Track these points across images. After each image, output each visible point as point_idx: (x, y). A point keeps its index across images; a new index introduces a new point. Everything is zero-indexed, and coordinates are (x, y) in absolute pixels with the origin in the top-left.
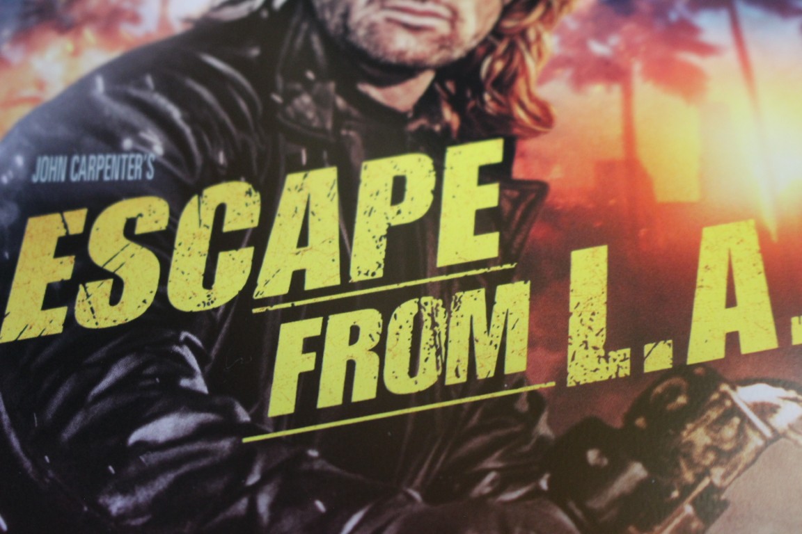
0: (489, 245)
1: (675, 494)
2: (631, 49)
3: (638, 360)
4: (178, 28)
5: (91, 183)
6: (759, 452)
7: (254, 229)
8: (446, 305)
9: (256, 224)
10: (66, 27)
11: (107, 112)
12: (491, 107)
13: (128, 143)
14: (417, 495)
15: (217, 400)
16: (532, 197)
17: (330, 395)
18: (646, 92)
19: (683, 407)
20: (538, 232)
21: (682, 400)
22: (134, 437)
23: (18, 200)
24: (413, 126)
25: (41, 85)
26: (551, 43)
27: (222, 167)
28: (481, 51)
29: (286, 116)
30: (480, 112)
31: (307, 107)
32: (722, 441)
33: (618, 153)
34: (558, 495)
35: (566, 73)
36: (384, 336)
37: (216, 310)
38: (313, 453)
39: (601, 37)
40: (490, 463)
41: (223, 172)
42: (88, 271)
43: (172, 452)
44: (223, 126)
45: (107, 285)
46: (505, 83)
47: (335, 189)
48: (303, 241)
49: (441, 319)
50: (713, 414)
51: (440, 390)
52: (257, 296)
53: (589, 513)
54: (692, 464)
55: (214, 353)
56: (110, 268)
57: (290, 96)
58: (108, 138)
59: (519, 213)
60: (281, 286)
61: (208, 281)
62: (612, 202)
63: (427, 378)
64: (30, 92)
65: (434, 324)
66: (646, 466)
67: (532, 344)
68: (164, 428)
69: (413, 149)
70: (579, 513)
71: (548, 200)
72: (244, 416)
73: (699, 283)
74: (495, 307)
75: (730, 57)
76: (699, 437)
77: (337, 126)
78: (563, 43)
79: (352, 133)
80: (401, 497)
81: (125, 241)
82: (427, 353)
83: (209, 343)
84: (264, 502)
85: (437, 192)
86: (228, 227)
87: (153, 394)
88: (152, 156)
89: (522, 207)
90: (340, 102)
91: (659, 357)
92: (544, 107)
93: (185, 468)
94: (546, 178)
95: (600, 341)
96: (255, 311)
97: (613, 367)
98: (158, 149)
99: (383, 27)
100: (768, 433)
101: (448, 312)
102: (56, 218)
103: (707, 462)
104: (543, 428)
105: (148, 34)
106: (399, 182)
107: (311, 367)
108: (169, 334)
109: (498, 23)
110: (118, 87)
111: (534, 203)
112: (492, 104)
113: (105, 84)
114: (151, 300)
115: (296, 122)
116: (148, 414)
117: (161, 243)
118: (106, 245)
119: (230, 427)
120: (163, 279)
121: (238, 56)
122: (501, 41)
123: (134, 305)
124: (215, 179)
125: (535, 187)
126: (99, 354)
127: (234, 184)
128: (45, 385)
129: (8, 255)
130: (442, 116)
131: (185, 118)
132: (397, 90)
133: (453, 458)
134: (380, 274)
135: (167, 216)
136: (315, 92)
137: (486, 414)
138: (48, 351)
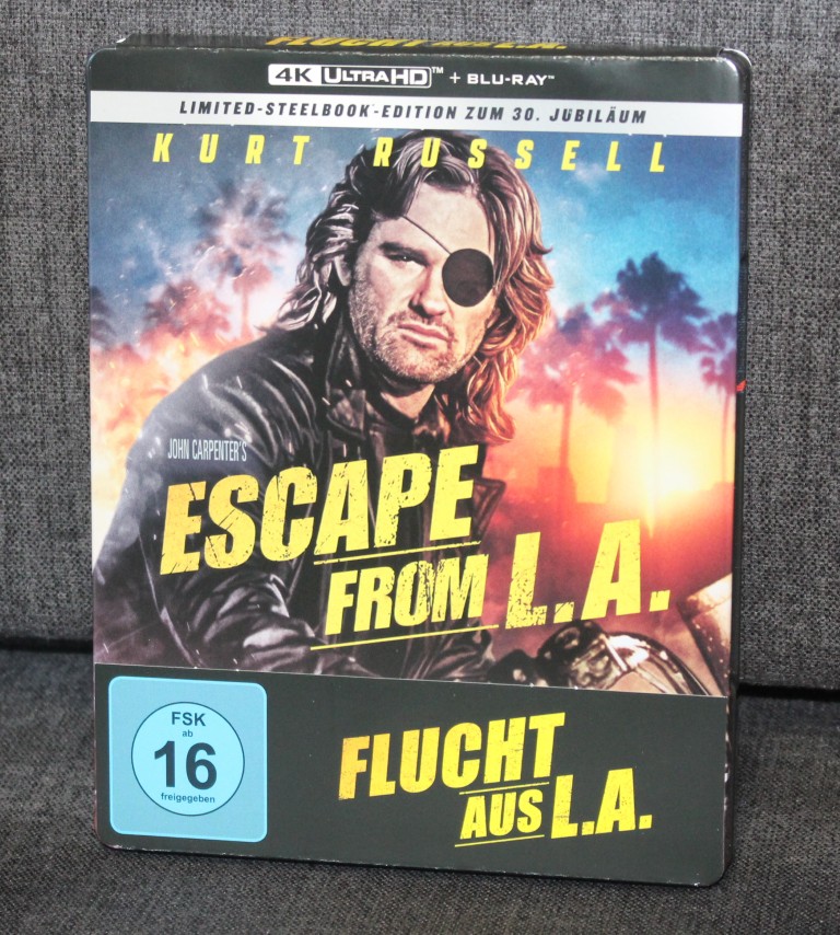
0: (463, 527)
2: (574, 374)
3: (551, 614)
4: (257, 336)
5: (206, 462)
6: (617, 679)
7: (314, 504)
8: (435, 568)
9: (314, 500)
10: (178, 331)
11: (212, 406)
12: (472, 418)
13: (228, 432)
15: (295, 622)
16: (494, 492)
17: (361, 624)
18: (580, 410)
19: (575, 647)
20: (496, 520)
21: (575, 643)
23: (161, 472)
24: (418, 431)
25: (166, 380)
26: (518, 365)
27: (291, 455)
28: (468, 369)
29: (333, 418)
30: (463, 422)
31: (347, 410)
32: (596, 671)
33: (555, 462)
35: (526, 393)
36: (395, 586)
37: (291, 561)
38: (352, 659)
39: (554, 363)
40: (457, 673)
41: (292, 459)
42: (210, 528)
43: (269, 653)
44: (290, 420)
45: (223, 537)
46: (482, 399)
48: (345, 516)
49: (431, 577)
50: (593, 654)
51: (428, 625)
55: (291, 590)
56: (224, 526)
57: (335, 400)
58: (215, 427)
59: (485, 504)
60: (332, 548)
61: (286, 541)
62: (547, 500)
63: (420, 617)
64: (158, 385)
65: (427, 580)
66: (548, 680)
67: (486, 599)
68: (264, 637)
69: (418, 451)
71: (505, 495)
72: (311, 633)
73: (596, 563)
74: (465, 572)
75: (645, 384)
76: (582, 667)
77: (367, 428)
78: (526, 366)
79: (377, 434)
81: (232, 508)
82: (421, 599)
83: (288, 583)
85: (432, 485)
86: (296, 502)
88: (245, 443)
89: (488, 499)
90: (369, 407)
91: (564, 613)
92: (508, 420)
93: (278, 664)
94: (505, 479)
95: (529, 600)
96: (316, 563)
97: (535, 617)
98: (248, 437)
99: (400, 343)
100: (625, 668)
101: (436, 572)
102: (187, 485)
104: (489, 654)
105: (235, 340)
106: (408, 475)
107: (350, 604)
108: (264, 575)
109: (481, 345)
110: (217, 385)
111: (494, 499)
112: (472, 416)
113: (209, 382)
114: (251, 551)
115: (339, 422)
116: (254, 627)
117: (255, 510)
118: (220, 510)
119: (301, 639)
120: (258, 538)
121: (299, 364)
122: (482, 361)
123: (240, 555)
124: (287, 465)
125: (498, 485)
126: (222, 586)
127: (299, 469)
128: (192, 605)
129: (158, 512)
130: (438, 424)
131: (263, 414)
132: (408, 399)
133: (434, 669)
134: (393, 543)
135: (257, 490)
136: (352, 397)
137: (455, 643)
138: (191, 582)
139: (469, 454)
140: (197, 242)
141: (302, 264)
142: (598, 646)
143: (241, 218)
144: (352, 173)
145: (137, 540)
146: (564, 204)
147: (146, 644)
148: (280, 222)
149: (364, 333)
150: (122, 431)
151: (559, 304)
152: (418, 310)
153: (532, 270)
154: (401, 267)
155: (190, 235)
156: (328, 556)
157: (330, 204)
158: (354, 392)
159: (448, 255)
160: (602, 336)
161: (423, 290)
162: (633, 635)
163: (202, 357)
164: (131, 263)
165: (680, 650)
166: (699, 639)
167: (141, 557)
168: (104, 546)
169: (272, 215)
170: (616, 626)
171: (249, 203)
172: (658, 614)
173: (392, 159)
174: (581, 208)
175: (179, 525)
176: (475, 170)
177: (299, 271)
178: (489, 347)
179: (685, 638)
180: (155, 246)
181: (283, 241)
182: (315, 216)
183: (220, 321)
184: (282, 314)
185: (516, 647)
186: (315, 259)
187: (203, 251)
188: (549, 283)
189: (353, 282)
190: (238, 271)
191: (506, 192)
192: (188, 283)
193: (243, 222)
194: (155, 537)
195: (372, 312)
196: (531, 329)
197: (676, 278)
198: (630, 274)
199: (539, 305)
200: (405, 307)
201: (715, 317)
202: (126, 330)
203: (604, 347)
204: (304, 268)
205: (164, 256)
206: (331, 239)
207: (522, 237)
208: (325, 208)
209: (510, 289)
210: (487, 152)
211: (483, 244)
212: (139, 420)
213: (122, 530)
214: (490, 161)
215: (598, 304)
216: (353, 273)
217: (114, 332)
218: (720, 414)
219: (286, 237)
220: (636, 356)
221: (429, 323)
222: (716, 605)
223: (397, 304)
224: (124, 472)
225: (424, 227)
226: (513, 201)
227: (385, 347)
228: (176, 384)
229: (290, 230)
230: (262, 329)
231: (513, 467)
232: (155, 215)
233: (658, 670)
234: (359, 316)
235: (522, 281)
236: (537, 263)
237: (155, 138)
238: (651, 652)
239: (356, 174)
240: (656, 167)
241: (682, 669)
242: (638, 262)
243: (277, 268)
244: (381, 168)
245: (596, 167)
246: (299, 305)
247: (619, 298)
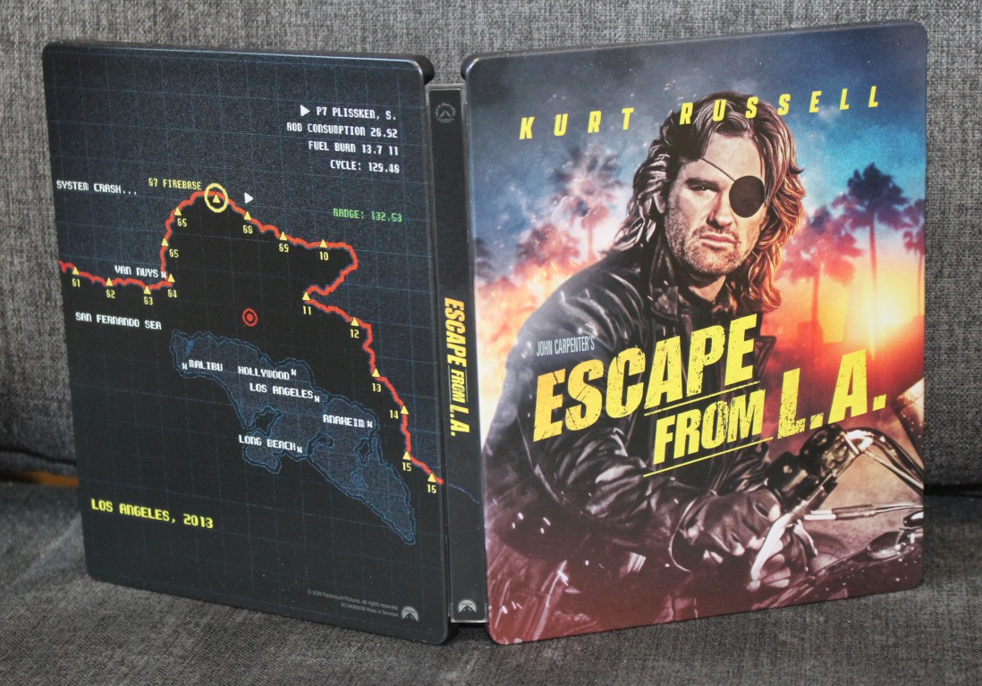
0: (748, 373)
1: (817, 482)
2: (821, 253)
3: (808, 423)
4: (599, 258)
5: (565, 354)
6: (853, 460)
7: (643, 373)
8: (728, 405)
9: (643, 370)
10: (542, 262)
11: (568, 313)
13: (580, 331)
14: (715, 493)
15: (632, 459)
16: (769, 345)
17: (679, 452)
18: (825, 279)
19: (825, 444)
20: (770, 364)
21: (824, 441)
22: (598, 479)
23: (532, 367)
24: (715, 310)
25: (533, 299)
26: (783, 254)
27: (626, 340)
28: (749, 261)
29: (655, 309)
30: (747, 299)
31: (665, 302)
32: (838, 457)
33: (808, 318)
34: (770, 488)
35: (788, 272)
36: (701, 422)
37: (628, 416)
38: (673, 479)
39: (807, 249)
40: (745, 476)
41: (627, 343)
42: (570, 402)
43: (615, 484)
44: (625, 315)
45: (579, 407)
46: (759, 281)
47: (679, 348)
48: (665, 378)
49: (726, 412)
50: (836, 446)
51: (725, 445)
52: (646, 408)
53: (782, 493)
54: (825, 469)
55: (629, 437)
56: (579, 399)
57: (657, 296)
58: (570, 328)
59: (762, 355)
60: (657, 402)
61: (624, 402)
62: (804, 345)
63: (719, 441)
64: (529, 304)
65: (723, 414)
66: (807, 471)
67: (765, 420)
68: (610, 474)
69: (715, 324)
70: (779, 494)
71: (776, 346)
72: (643, 465)
73: (838, 384)
74: (750, 404)
75: (867, 256)
76: (829, 456)
77: (679, 313)
78: (788, 254)
79: (687, 316)
80: (708, 494)
81: (586, 385)
82: (720, 428)
83: (626, 432)
84: (653, 502)
85: (726, 346)
86: (631, 373)
87: (604, 459)
88: (593, 337)
89: (764, 351)
90: (681, 298)
91: (817, 421)
92: (777, 293)
93: (620, 491)
94: (775, 335)
95: (793, 416)
96: (646, 415)
97: (797, 427)
98: (595, 333)
99: (701, 249)
100: (857, 452)
101: (729, 408)
102: (551, 374)
103: (831, 467)
104: (767, 459)
105: (584, 263)
106: (709, 342)
107: (671, 440)
108: (609, 429)
109: (757, 243)
110: (572, 298)
111: (769, 348)
112: (752, 294)
113: (566, 296)
114: (599, 413)
115: (660, 311)
116: (603, 468)
117: (601, 384)
118: (576, 388)
119: (637, 471)
120: (604, 403)
121: (630, 274)
122: (758, 255)
123: (592, 417)
124: (624, 348)
125: (770, 340)
126: (579, 442)
127: (632, 349)
128: (558, 459)
129: (531, 397)
130: (729, 303)
131: (606, 314)
132: (708, 289)
133: (730, 475)
134: (700, 391)
135: (602, 370)
136: (669, 292)
137: (744, 454)
138: (557, 443)
139: (750, 321)
140: (553, 195)
141: (631, 202)
142: (840, 440)
143: (586, 173)
144: (664, 131)
145: (516, 420)
146: (811, 136)
147: (524, 493)
148: (614, 173)
149: (676, 245)
150: (502, 342)
151: (809, 207)
152: (713, 223)
153: (791, 185)
154: (700, 195)
155: (549, 191)
156: (654, 408)
157: (649, 155)
158: (670, 289)
159: (733, 182)
160: (838, 226)
161: (716, 210)
162: (863, 429)
163: (560, 279)
164: (505, 217)
165: (893, 434)
166: (905, 424)
167: (519, 431)
168: (491, 428)
169: (609, 168)
170: (851, 425)
171: (591, 162)
172: (879, 411)
173: (693, 118)
174: (823, 138)
175: (546, 401)
176: (750, 119)
177: (628, 207)
178: (762, 243)
179: (896, 425)
180: (523, 202)
181: (617, 187)
182: (639, 165)
183: (573, 250)
184: (617, 239)
185: (786, 450)
186: (640, 197)
187: (559, 200)
188: (802, 193)
189: (667, 210)
190: (584, 213)
191: (772, 132)
192: (549, 226)
193: (587, 176)
194: (529, 415)
195: (681, 230)
196: (791, 227)
197: (888, 179)
198: (856, 180)
199: (796, 210)
200: (704, 223)
201: (912, 203)
202: (503, 266)
203: (840, 233)
204: (632, 204)
205: (530, 208)
206: (651, 181)
207: (783, 163)
208: (645, 159)
209: (776, 201)
210: (759, 106)
211: (757, 172)
212: (515, 331)
213: (504, 414)
214: (761, 112)
215: (835, 204)
216: (667, 203)
217: (494, 270)
218: (916, 269)
219: (619, 183)
220: (861, 237)
221: (721, 233)
222: (916, 399)
223: (699, 222)
224: (504, 372)
225: (717, 165)
226: (777, 138)
227: (690, 254)
228: (541, 301)
229: (621, 178)
230: (603, 252)
231: (781, 326)
232: (522, 177)
233: (879, 450)
234: (672, 234)
235: (784, 194)
236: (794, 180)
237: (520, 121)
238: (875, 438)
239: (668, 132)
240: (873, 104)
241: (895, 446)
242: (861, 171)
243: (613, 207)
244: (685, 125)
245: (833, 108)
246: (629, 231)
247: (850, 198)
